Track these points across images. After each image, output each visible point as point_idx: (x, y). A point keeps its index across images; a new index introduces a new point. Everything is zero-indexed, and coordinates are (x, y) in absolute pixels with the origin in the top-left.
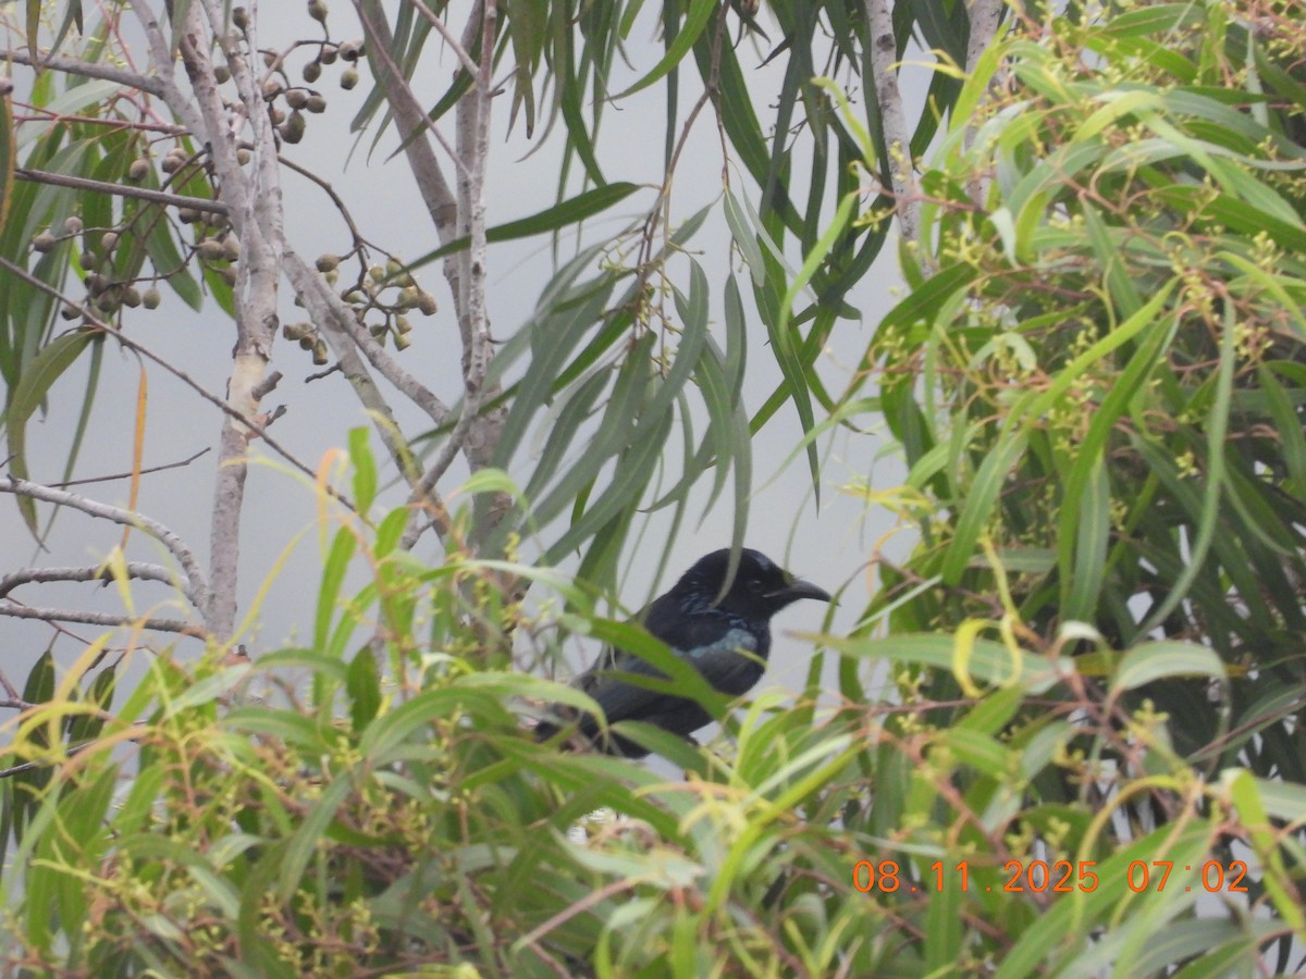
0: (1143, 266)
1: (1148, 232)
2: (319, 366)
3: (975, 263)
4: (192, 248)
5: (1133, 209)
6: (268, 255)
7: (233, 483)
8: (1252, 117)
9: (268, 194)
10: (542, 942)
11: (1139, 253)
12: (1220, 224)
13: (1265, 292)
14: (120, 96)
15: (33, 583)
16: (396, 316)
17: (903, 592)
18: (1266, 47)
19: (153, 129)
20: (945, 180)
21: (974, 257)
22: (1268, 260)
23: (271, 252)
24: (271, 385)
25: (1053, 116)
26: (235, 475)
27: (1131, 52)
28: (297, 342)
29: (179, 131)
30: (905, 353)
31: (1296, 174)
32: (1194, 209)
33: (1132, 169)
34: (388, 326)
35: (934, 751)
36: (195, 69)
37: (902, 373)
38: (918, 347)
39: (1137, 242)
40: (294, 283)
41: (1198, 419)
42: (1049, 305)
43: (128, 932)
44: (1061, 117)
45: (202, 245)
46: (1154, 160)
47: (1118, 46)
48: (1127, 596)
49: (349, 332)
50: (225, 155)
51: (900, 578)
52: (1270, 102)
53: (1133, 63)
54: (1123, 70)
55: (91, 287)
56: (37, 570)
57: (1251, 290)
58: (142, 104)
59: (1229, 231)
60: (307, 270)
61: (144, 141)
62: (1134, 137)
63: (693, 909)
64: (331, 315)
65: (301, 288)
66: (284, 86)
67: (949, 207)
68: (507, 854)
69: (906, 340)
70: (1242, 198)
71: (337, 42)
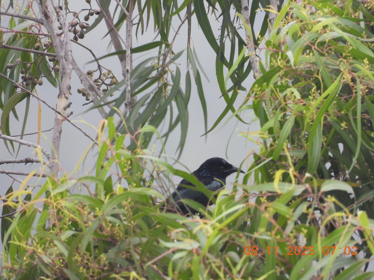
0: (330, 68)
1: (331, 58)
2: (87, 101)
3: (282, 66)
4: (52, 68)
5: (327, 52)
6: (68, 69)
7: (58, 134)
8: (360, 26)
9: (68, 51)
10: (155, 263)
11: (329, 64)
12: (352, 57)
13: (367, 76)
14: (32, 26)
15: (5, 164)
16: (110, 87)
17: (260, 162)
18: (364, 6)
19: (41, 35)
20: (272, 43)
21: (281, 65)
22: (367, 66)
23: (69, 68)
24: (69, 106)
25: (303, 25)
26: (59, 132)
27: (326, 8)
28: (81, 94)
29: (49, 35)
30: (260, 92)
31: (372, 43)
32: (345, 52)
33: (327, 40)
34: (107, 89)
35: (268, 209)
36: (47, 16)
37: (259, 98)
38: (264, 90)
39: (329, 61)
40: (79, 77)
41: (347, 112)
42: (302, 79)
43: (37, 260)
44: (305, 26)
45: (55, 67)
46: (333, 38)
47: (322, 5)
48: (325, 163)
49: (95, 91)
50: (56, 40)
51: (259, 158)
52: (365, 22)
53: (326, 10)
54: (323, 12)
55: (23, 79)
56: (6, 160)
57: (362, 75)
58: (39, 28)
59: (354, 58)
60: (84, 74)
61: (39, 38)
62: (328, 31)
63: (198, 254)
64: (90, 86)
65: (82, 79)
66: (79, 22)
67: (273, 51)
68: (144, 240)
69: (261, 88)
70: (358, 48)
71: (94, 10)
